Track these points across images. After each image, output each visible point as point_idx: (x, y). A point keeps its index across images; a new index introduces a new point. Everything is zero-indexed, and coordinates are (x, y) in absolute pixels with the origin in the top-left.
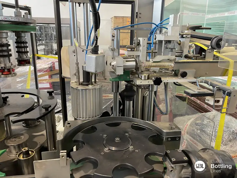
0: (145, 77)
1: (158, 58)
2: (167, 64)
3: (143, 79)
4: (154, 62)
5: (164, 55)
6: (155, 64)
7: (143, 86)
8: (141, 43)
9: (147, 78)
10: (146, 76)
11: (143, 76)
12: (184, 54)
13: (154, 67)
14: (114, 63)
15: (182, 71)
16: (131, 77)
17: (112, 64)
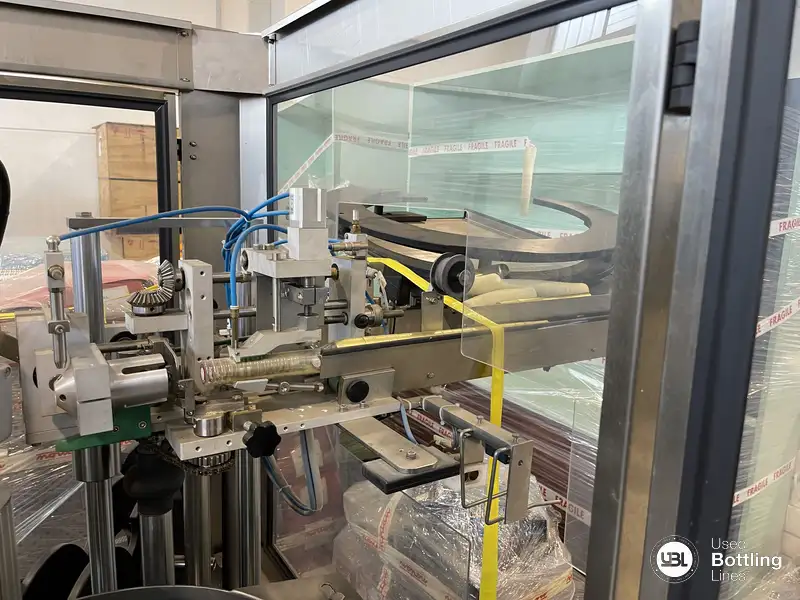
0: (212, 423)
1: (259, 343)
2: (294, 360)
3: (204, 434)
4: (245, 360)
5: (281, 329)
6: (249, 366)
7: (205, 463)
8: (190, 284)
9: (219, 429)
10: (215, 421)
11: (204, 421)
12: (353, 313)
13: (246, 376)
14: (66, 384)
15: (349, 378)
16: (154, 420)
17: (59, 387)
